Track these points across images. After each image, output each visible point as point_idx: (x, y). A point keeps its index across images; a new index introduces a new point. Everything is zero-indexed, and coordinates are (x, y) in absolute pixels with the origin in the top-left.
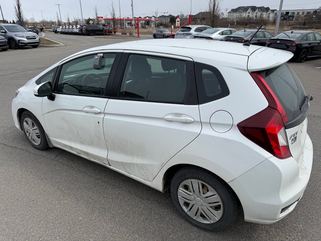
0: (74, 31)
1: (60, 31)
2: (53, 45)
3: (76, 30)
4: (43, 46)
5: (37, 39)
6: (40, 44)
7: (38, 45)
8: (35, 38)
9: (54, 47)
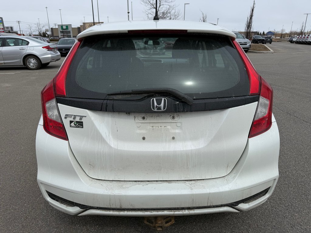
0: (307, 40)
1: (295, 41)
2: (261, 52)
3: (310, 40)
4: (252, 52)
5: (248, 45)
6: (249, 49)
7: (248, 50)
8: (246, 44)
9: (262, 53)
